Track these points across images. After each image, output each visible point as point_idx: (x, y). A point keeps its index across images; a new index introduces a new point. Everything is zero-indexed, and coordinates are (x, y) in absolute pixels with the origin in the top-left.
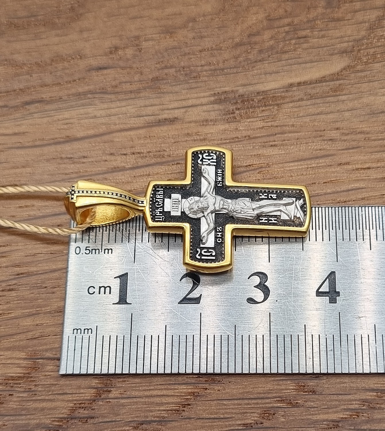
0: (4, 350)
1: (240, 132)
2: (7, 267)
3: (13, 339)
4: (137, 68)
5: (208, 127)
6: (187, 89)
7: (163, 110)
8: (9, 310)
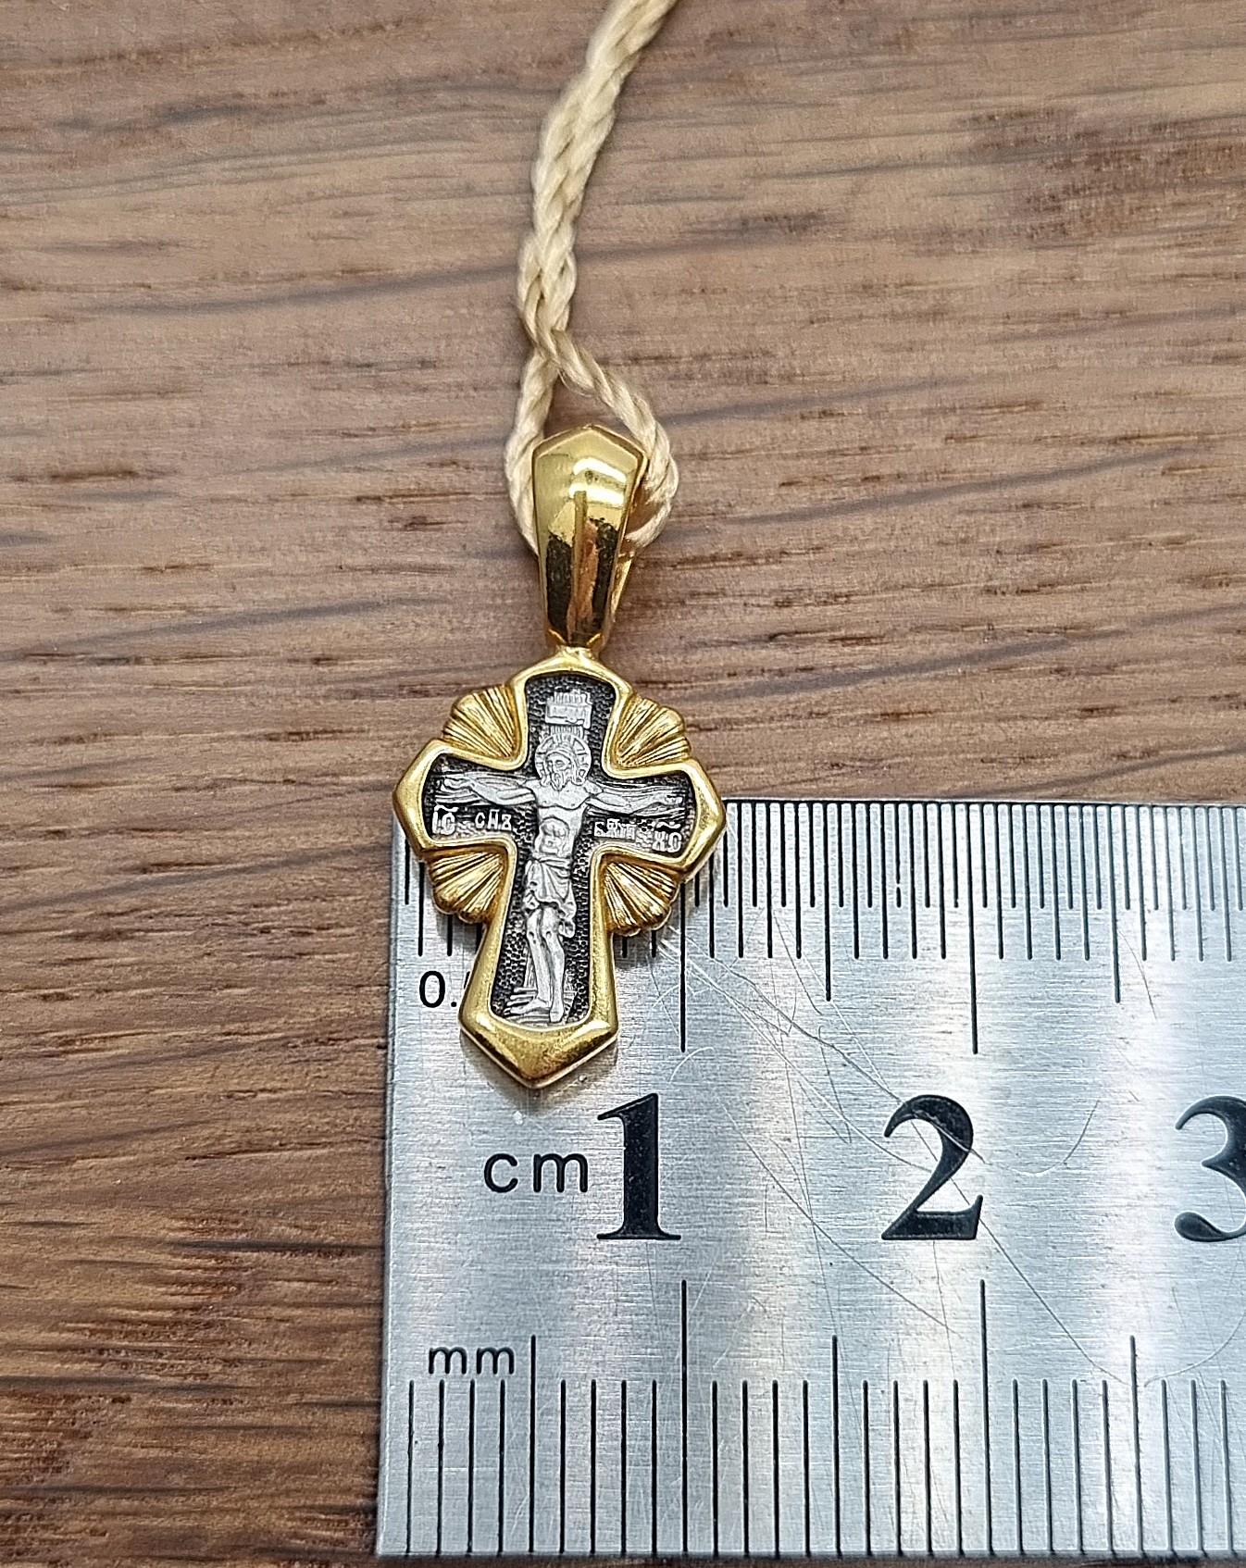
0: (89, 1204)
1: (1086, 293)
3: (124, 1155)
5: (951, 262)
6: (860, 92)
7: (759, 177)
8: (105, 1025)
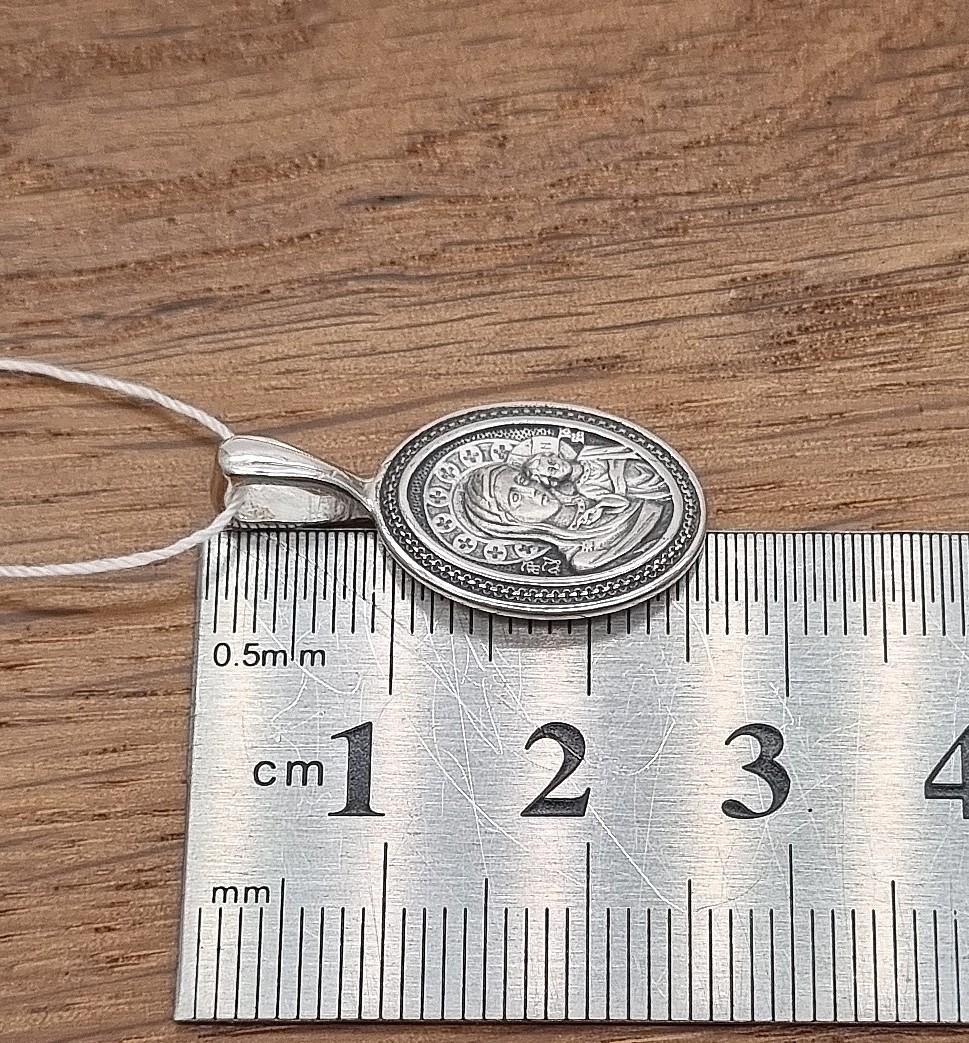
1: (814, 402)
2: (126, 815)
3: (156, 1035)
4: (495, 199)
5: (716, 385)
6: (650, 266)
7: (578, 331)
8: (139, 947)
